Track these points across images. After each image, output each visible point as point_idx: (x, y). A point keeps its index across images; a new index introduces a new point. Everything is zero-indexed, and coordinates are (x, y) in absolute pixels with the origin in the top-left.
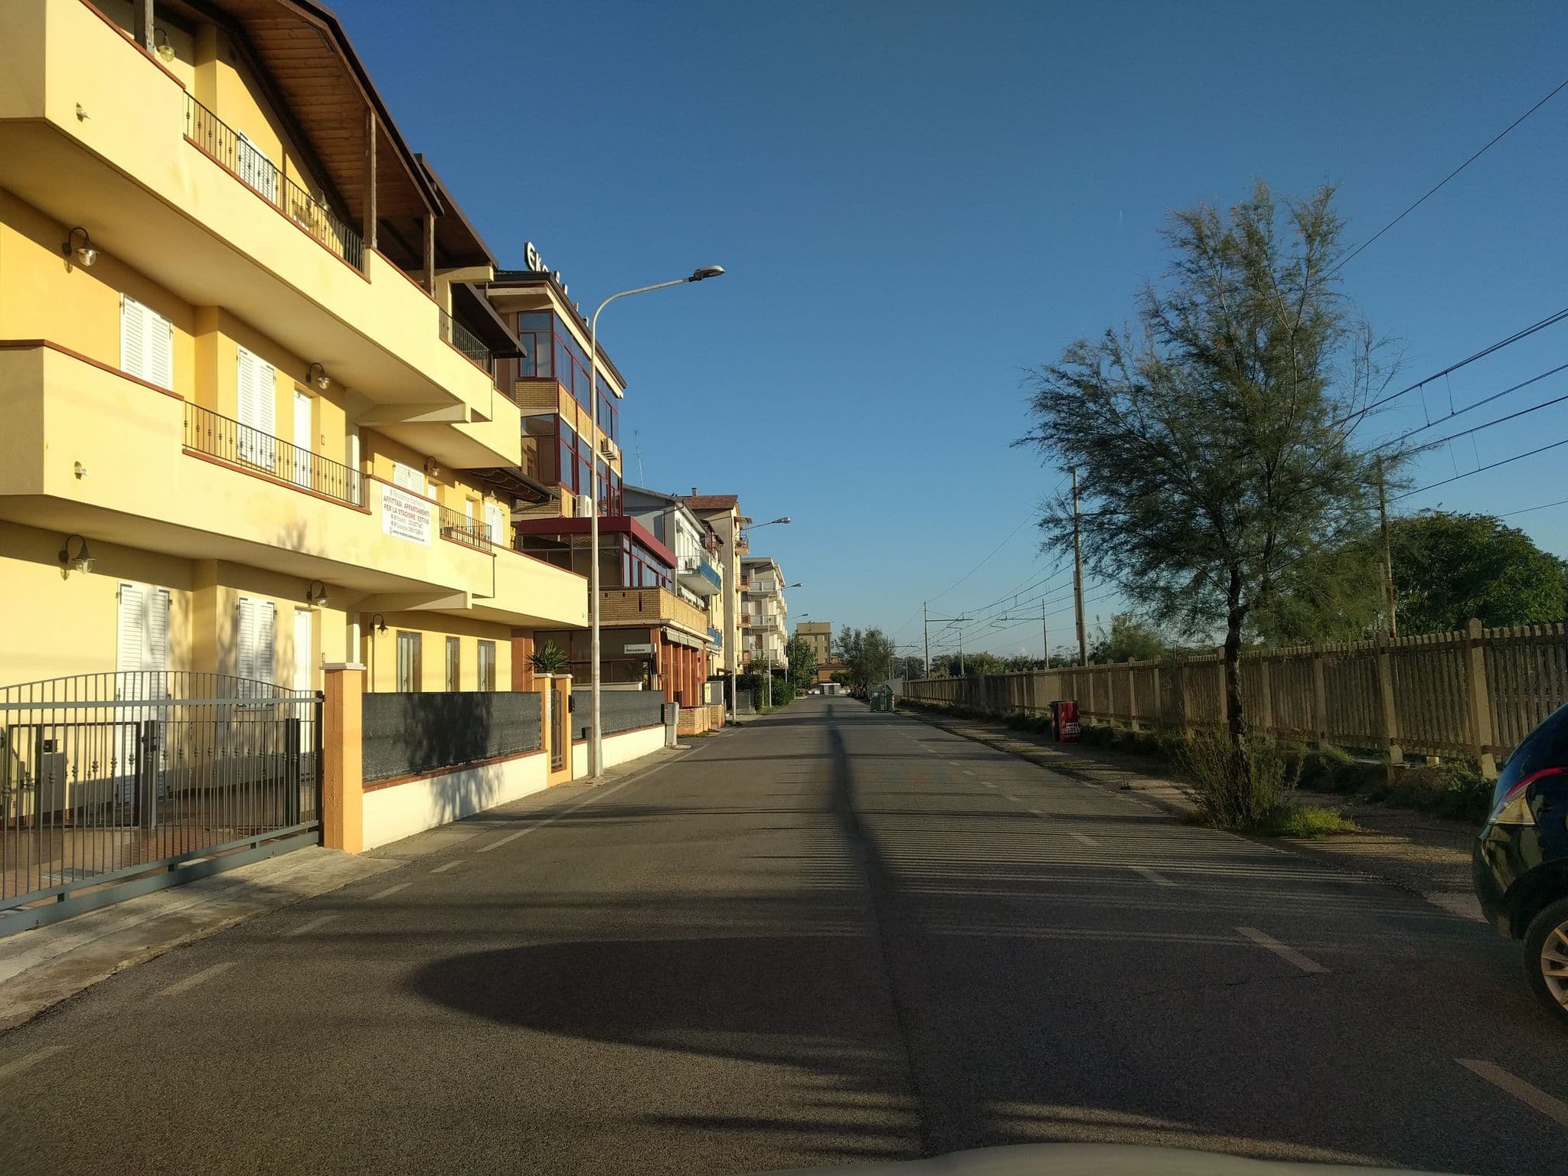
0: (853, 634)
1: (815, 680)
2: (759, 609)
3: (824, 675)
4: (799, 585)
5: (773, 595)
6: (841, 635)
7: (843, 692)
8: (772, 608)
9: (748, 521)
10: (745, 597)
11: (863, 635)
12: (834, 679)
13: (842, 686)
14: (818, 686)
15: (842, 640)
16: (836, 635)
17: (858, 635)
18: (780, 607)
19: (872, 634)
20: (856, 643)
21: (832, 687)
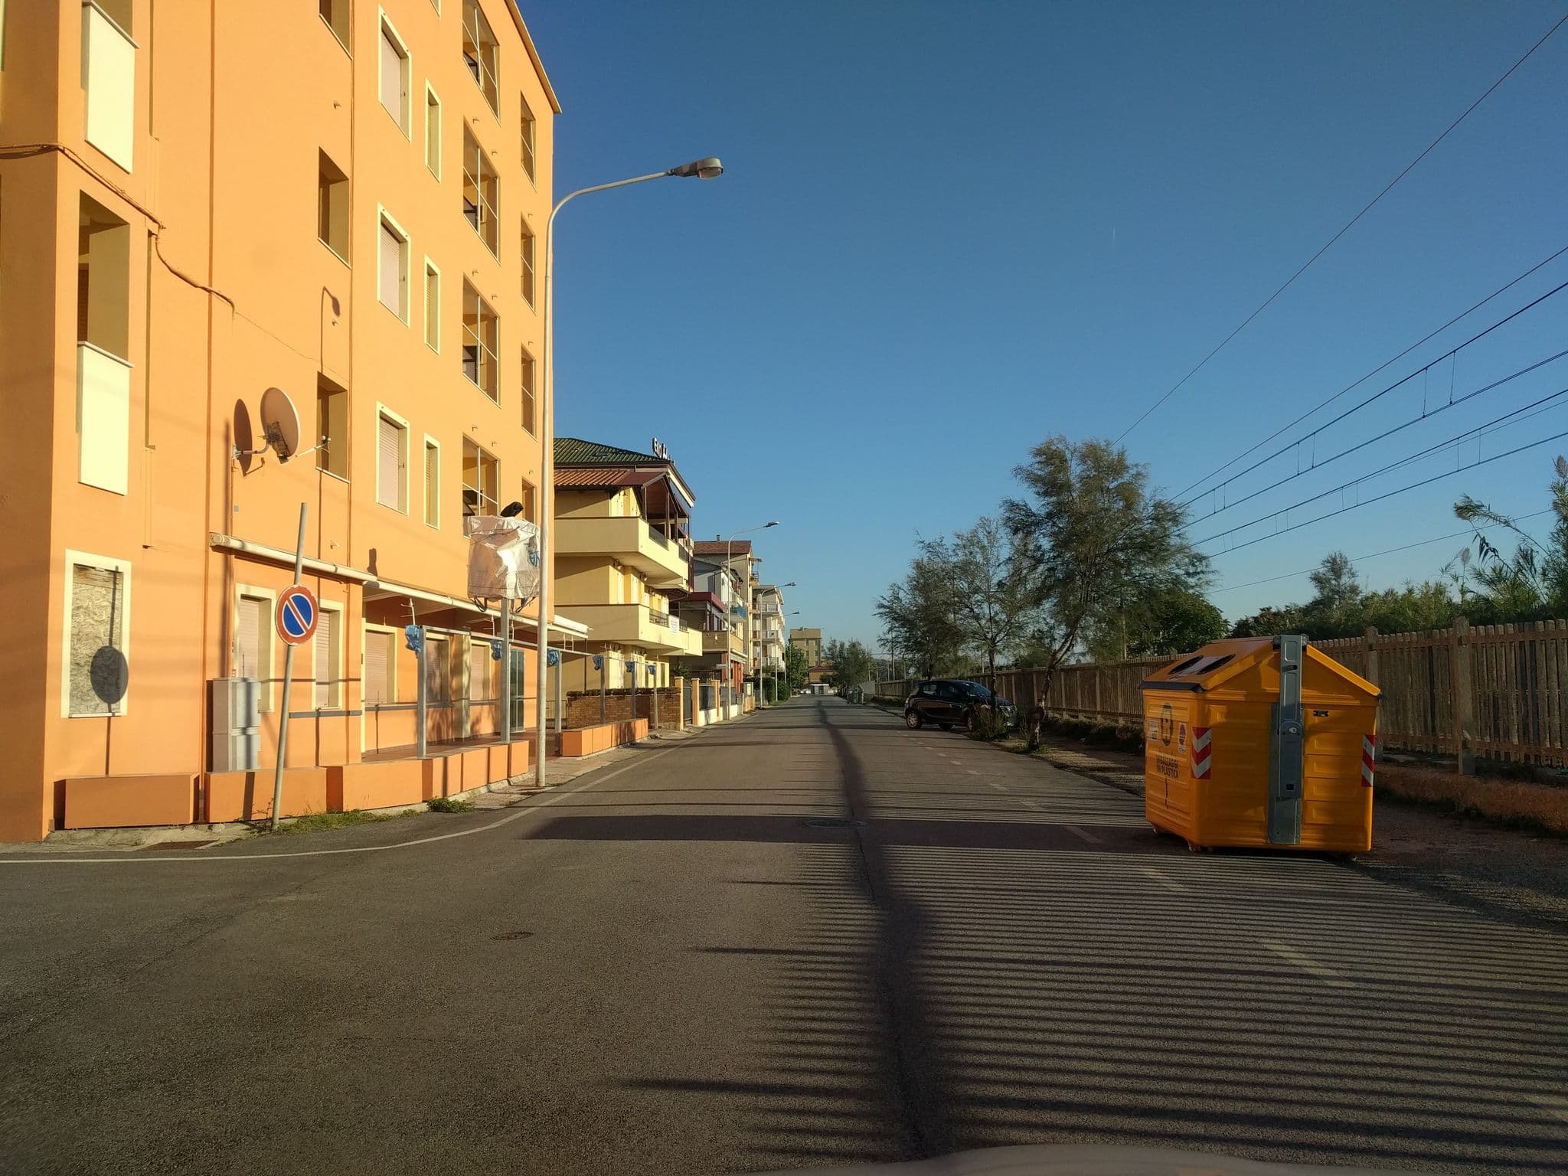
0: (838, 645)
1: (807, 682)
2: (765, 625)
3: (815, 677)
4: (798, 613)
5: (774, 614)
6: (829, 645)
7: (831, 692)
8: (774, 625)
9: (759, 560)
10: (755, 617)
11: (847, 646)
12: (823, 680)
13: (831, 686)
14: (808, 686)
15: (830, 649)
16: (825, 644)
17: (842, 646)
18: (781, 623)
19: (853, 645)
20: (841, 652)
21: (821, 688)
